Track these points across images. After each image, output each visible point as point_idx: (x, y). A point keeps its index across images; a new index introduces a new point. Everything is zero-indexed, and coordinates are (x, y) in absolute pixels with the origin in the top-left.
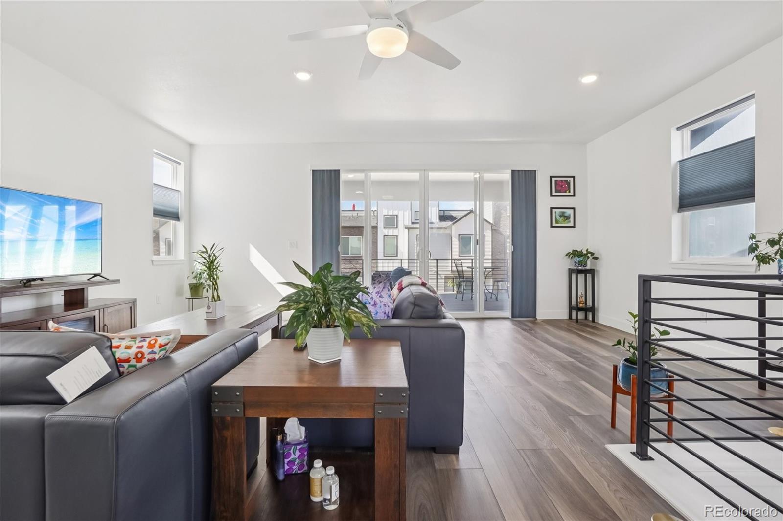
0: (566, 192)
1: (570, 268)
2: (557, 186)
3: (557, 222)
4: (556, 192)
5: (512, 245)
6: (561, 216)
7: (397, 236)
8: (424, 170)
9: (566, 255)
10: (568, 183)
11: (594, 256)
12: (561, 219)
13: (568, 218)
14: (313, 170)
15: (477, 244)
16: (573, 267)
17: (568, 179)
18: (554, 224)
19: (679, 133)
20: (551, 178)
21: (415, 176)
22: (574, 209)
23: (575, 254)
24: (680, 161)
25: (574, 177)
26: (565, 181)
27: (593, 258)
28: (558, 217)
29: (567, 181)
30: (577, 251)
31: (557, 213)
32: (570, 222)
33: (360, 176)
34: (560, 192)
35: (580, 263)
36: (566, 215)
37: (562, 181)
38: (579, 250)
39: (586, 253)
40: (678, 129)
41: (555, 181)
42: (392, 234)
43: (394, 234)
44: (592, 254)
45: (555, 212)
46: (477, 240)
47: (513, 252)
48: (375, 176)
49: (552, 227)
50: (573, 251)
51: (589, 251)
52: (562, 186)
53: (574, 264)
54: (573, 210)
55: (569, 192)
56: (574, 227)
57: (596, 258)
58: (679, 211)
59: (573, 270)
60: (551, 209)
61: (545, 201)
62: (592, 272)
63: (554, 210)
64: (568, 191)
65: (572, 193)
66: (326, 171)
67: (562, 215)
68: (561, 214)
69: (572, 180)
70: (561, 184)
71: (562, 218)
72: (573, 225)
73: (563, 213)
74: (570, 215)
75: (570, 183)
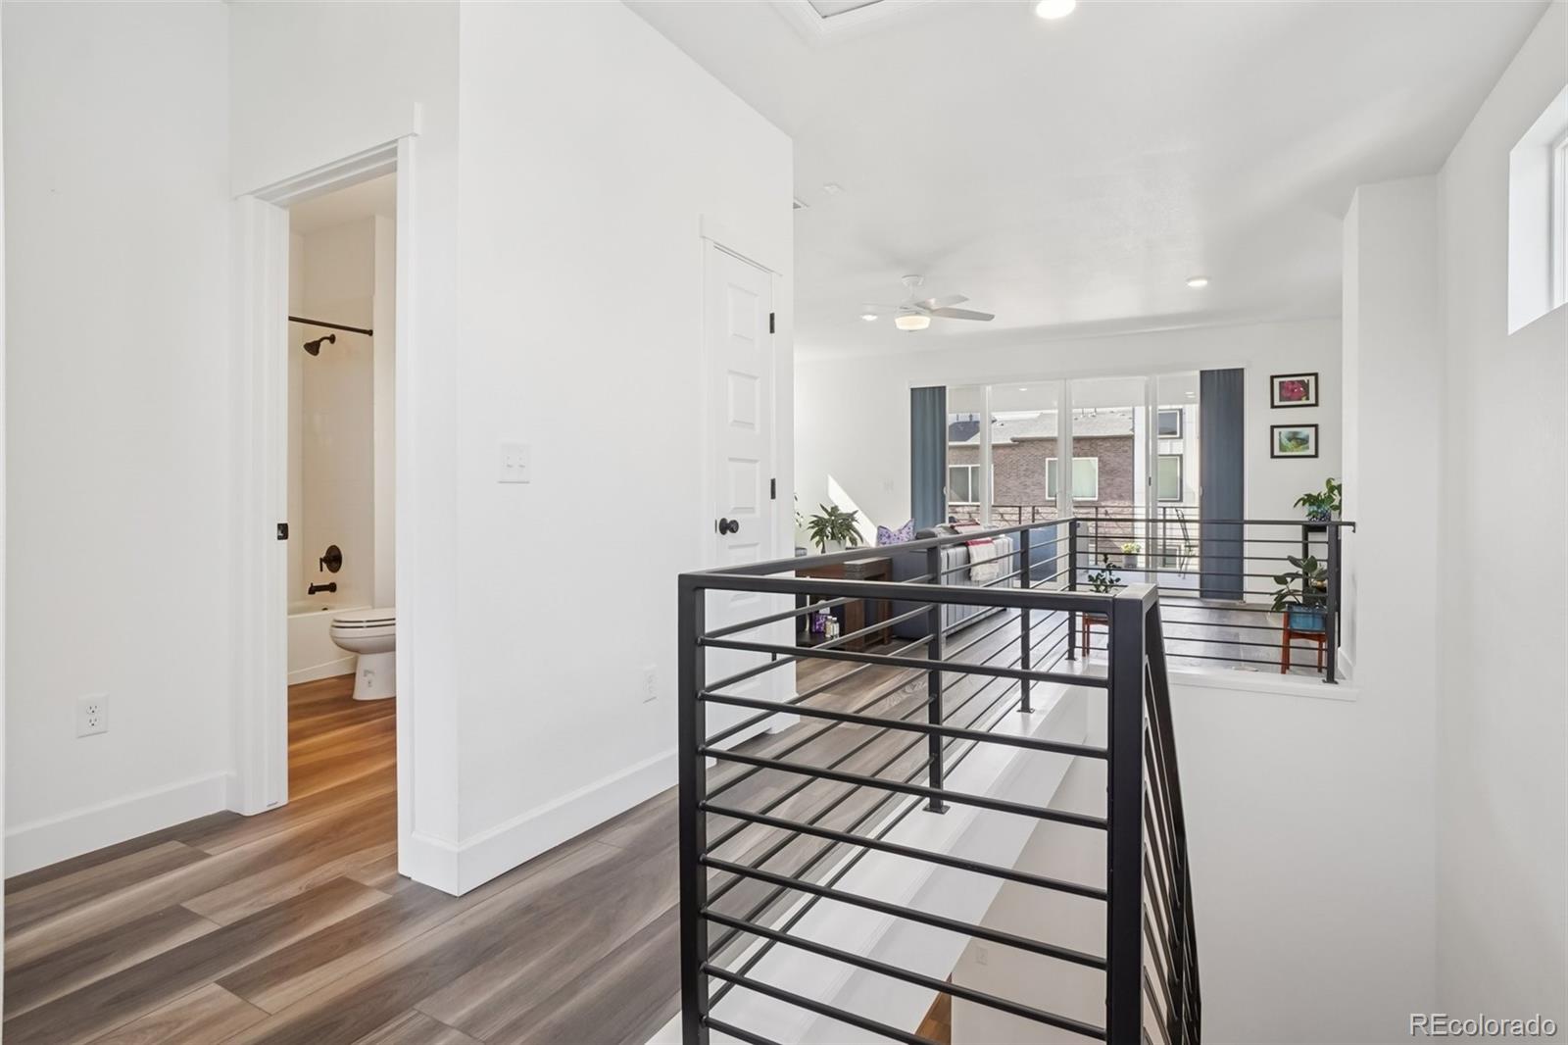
0: (1300, 399)
2: (1283, 392)
3: (1282, 448)
4: (1281, 400)
6: (1290, 440)
7: (1181, 456)
10: (1306, 386)
12: (1290, 445)
13: (1304, 441)
14: (912, 389)
15: (1150, 484)
17: (1305, 379)
18: (1277, 452)
20: (1272, 378)
22: (1316, 426)
23: (1309, 499)
25: (1316, 375)
26: (1298, 381)
28: (1285, 441)
29: (1303, 381)
30: (1312, 495)
31: (1283, 433)
32: (1308, 448)
34: (1289, 399)
36: (1301, 436)
37: (1293, 382)
38: (1315, 494)
39: (1323, 498)
41: (1281, 383)
42: (1168, 453)
43: (1174, 453)
45: (1280, 433)
49: (1273, 456)
50: (1307, 495)
52: (1293, 391)
53: (1309, 514)
54: (1313, 429)
55: (1308, 399)
56: (1315, 456)
60: (1273, 427)
61: (1259, 417)
63: (1275, 430)
64: (1304, 398)
65: (1312, 400)
66: (928, 391)
67: (1293, 438)
68: (1291, 436)
69: (1312, 379)
70: (1290, 387)
71: (1293, 442)
72: (1313, 453)
73: (1296, 433)
74: (1308, 437)
75: (1308, 385)
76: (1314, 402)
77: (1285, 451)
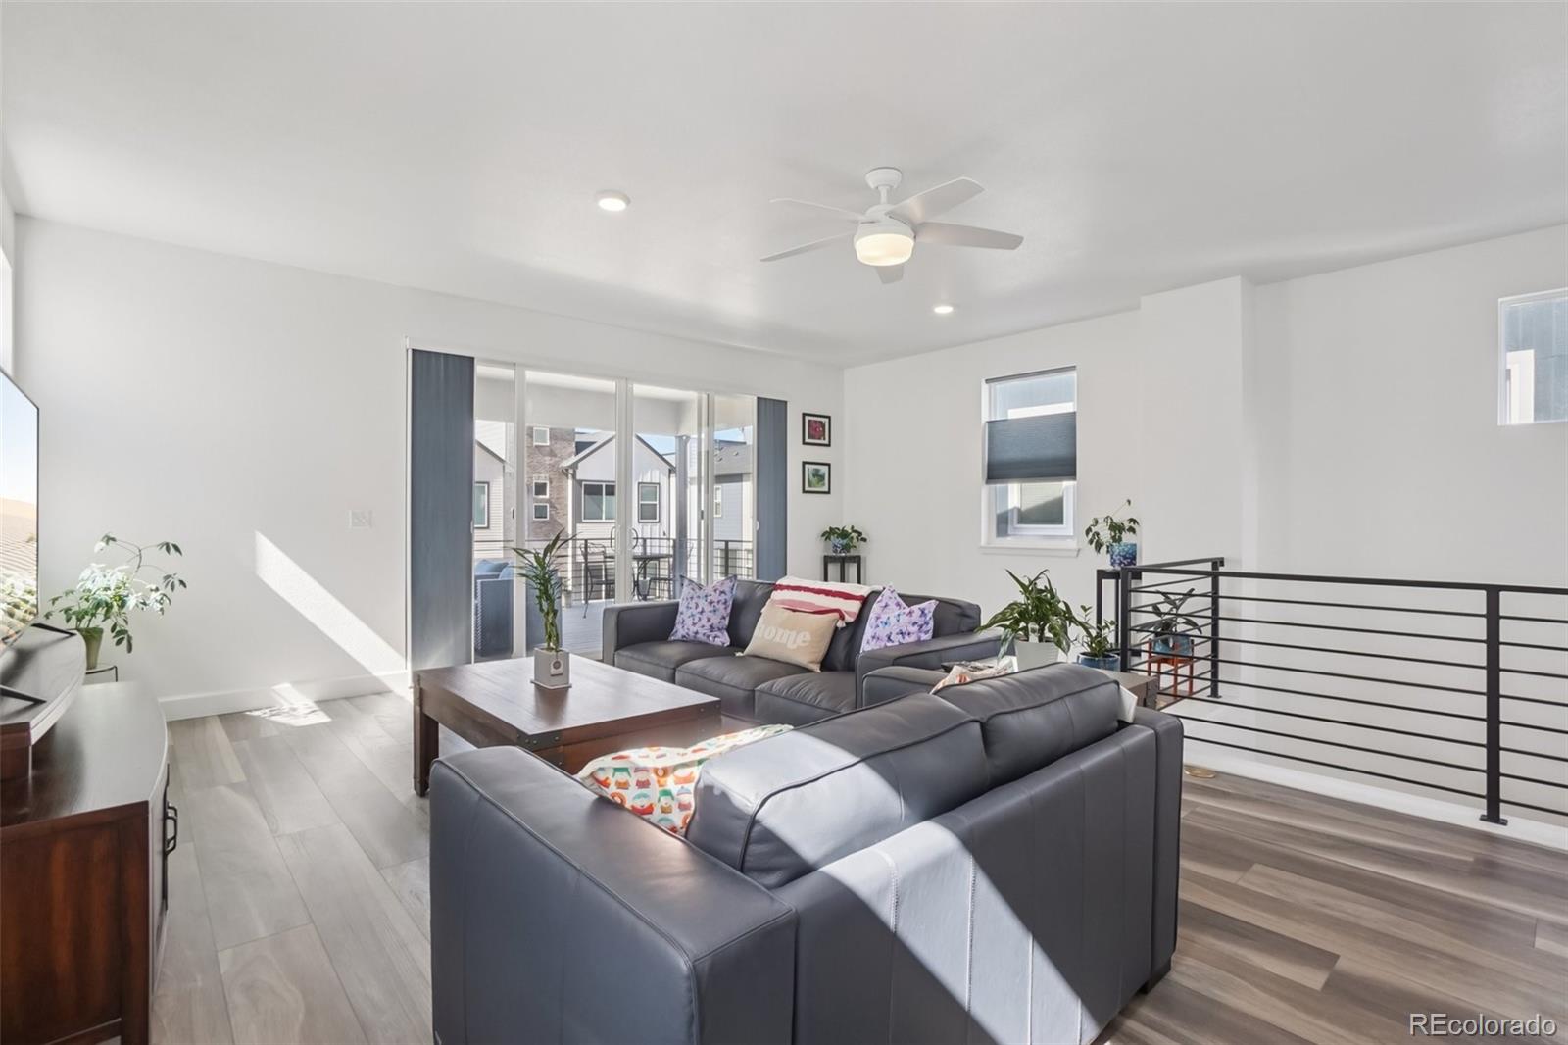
0: (820, 439)
1: (826, 554)
3: (810, 485)
4: (809, 438)
5: (758, 519)
6: (814, 476)
8: (625, 378)
9: (823, 535)
10: (823, 426)
11: (861, 536)
12: (814, 480)
13: (822, 478)
14: (414, 350)
16: (831, 553)
17: (823, 419)
18: (807, 489)
19: (988, 387)
20: (804, 415)
21: (610, 386)
22: (829, 465)
23: (835, 533)
24: (991, 423)
25: (830, 418)
26: (819, 421)
27: (860, 540)
28: (811, 476)
29: (822, 421)
30: (837, 529)
31: (810, 470)
32: (824, 484)
33: (508, 373)
34: (814, 438)
36: (820, 473)
37: (815, 421)
38: (840, 527)
39: (850, 531)
40: (987, 381)
41: (809, 421)
44: (860, 534)
45: (808, 469)
46: (702, 512)
47: (758, 532)
48: (531, 375)
49: (804, 492)
50: (831, 529)
51: (854, 529)
53: (831, 549)
54: (828, 467)
55: (824, 439)
56: (829, 492)
57: (864, 540)
58: (987, 485)
59: (831, 557)
60: (804, 463)
61: (797, 452)
62: (858, 560)
63: (807, 466)
65: (827, 441)
67: (816, 474)
68: (815, 472)
69: (827, 420)
71: (816, 479)
72: (828, 490)
73: (817, 470)
74: (825, 474)
75: (825, 426)
76: (828, 443)
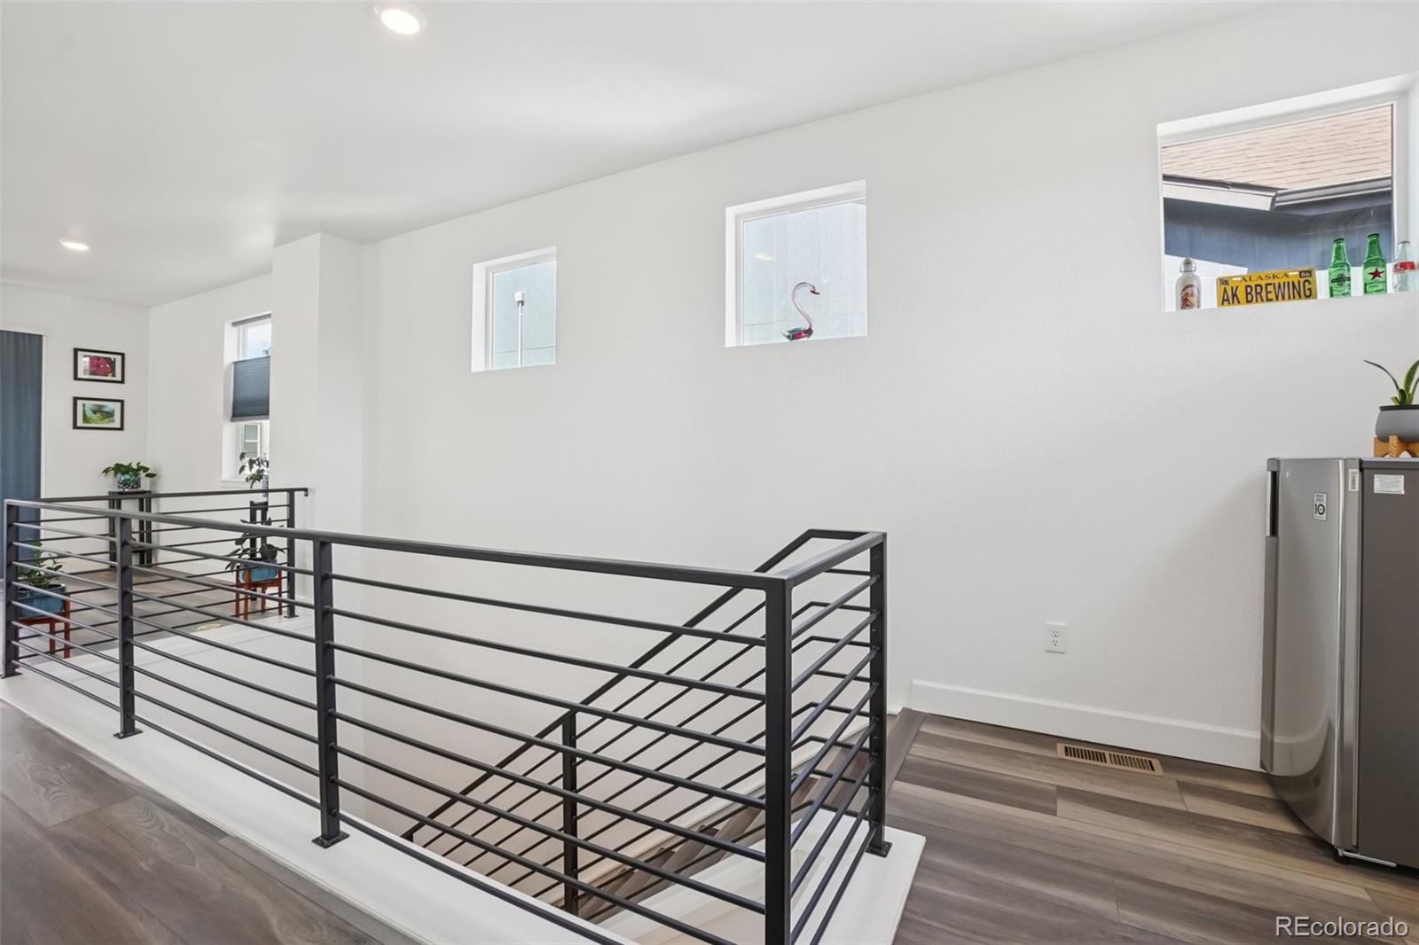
0: (106, 375)
1: (110, 490)
2: (88, 365)
3: (85, 419)
4: (86, 374)
6: (95, 412)
9: (105, 471)
10: (113, 363)
11: (149, 472)
12: (95, 417)
13: (110, 415)
16: (115, 489)
17: (112, 357)
18: (80, 424)
19: (235, 329)
20: (76, 350)
22: (121, 402)
23: (119, 469)
24: (235, 363)
25: (122, 355)
26: (105, 358)
27: (147, 475)
28: (89, 413)
29: (110, 359)
30: (122, 465)
31: (87, 405)
32: (113, 421)
34: (94, 374)
35: (125, 483)
36: (105, 410)
37: (99, 358)
39: (136, 467)
40: (234, 324)
41: (85, 356)
44: (146, 469)
45: (84, 405)
49: (76, 427)
50: (116, 464)
51: (141, 465)
52: (98, 366)
53: (117, 484)
54: (119, 404)
55: (114, 375)
56: (121, 429)
57: (152, 476)
58: (232, 420)
59: (115, 493)
60: (76, 399)
61: (60, 387)
62: (148, 494)
63: (80, 402)
64: (110, 375)
65: (118, 378)
67: (98, 410)
68: (96, 408)
69: (119, 358)
70: (98, 362)
71: (98, 415)
72: (119, 426)
73: (101, 407)
74: (114, 411)
75: (114, 362)
76: (120, 379)
77: (89, 422)
